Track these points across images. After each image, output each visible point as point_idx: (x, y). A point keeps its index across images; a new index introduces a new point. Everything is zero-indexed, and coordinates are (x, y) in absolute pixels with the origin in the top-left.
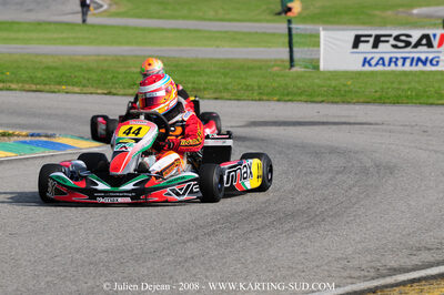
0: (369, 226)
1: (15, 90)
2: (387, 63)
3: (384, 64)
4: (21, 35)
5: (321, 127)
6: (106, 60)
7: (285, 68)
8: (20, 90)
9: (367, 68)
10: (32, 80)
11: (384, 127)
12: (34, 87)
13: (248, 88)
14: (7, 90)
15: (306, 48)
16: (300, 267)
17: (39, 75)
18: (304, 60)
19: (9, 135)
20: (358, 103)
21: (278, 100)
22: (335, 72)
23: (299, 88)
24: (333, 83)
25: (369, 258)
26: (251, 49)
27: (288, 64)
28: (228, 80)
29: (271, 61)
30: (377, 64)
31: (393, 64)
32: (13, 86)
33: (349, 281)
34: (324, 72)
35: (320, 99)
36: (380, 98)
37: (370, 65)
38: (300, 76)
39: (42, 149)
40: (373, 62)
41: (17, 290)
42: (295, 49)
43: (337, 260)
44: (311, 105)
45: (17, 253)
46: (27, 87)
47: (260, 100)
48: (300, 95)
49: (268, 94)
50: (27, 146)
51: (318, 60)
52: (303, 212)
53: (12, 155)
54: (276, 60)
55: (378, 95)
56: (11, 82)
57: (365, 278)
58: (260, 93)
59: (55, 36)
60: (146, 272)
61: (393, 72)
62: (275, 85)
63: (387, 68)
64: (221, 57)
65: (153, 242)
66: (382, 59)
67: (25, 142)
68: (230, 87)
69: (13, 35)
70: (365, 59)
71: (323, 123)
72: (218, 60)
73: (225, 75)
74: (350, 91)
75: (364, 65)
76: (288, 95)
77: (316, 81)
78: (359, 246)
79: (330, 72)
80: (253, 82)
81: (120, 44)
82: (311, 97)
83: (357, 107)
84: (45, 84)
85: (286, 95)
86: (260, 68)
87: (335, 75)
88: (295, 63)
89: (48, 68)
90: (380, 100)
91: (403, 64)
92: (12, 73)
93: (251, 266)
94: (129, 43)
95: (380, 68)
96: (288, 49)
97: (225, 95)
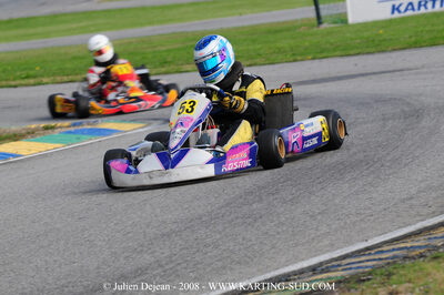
0: (428, 165)
1: (47, 83)
2: (416, 7)
3: (413, 9)
4: (40, 30)
5: (361, 78)
6: (130, 43)
7: (313, 26)
8: (53, 83)
9: (396, 14)
10: (62, 72)
11: (425, 70)
12: (65, 78)
13: (280, 51)
14: (39, 84)
15: (332, 4)
16: (368, 212)
17: (68, 65)
18: (331, 16)
19: (53, 128)
20: (394, 50)
21: (313, 59)
22: (365, 23)
23: (332, 44)
24: (366, 34)
25: (434, 195)
26: (274, 12)
27: (316, 22)
28: (258, 46)
29: (297, 21)
30: (406, 10)
31: (422, 8)
32: (45, 80)
33: (418, 218)
34: (354, 25)
35: (357, 51)
36: (416, 43)
37: (399, 12)
38: (330, 33)
39: (89, 137)
40: (402, 8)
41: (98, 268)
42: (321, 6)
43: (403, 201)
44: (347, 59)
45: (90, 235)
46: (59, 79)
47: (295, 61)
48: (334, 50)
49: (301, 54)
50: (74, 136)
51: (345, 14)
52: (361, 161)
53: (59, 146)
54: (302, 20)
55: (413, 39)
56: (42, 76)
57: (434, 214)
58: (294, 55)
59: (74, 26)
60: (218, 236)
61: (423, 15)
62: (307, 44)
63: (417, 12)
64: (246, 24)
65: (220, 208)
66: (411, 4)
67: (70, 132)
68: (262, 52)
69: (31, 31)
70: (394, 6)
71: (362, 75)
72: (243, 27)
73: (254, 41)
74: (385, 40)
75: (393, 12)
76: (321, 52)
77: (348, 35)
78: (422, 185)
79: (359, 24)
80: (285, 44)
81: (142, 25)
82: (346, 51)
83: (394, 54)
84: (77, 74)
85: (320, 53)
86: (288, 30)
87: (365, 26)
88: (323, 20)
89: (75, 58)
90: (416, 45)
91: (433, 6)
92: (41, 68)
93: (319, 217)
94: (150, 23)
95: (410, 13)
96: (313, 7)
97: (258, 60)
